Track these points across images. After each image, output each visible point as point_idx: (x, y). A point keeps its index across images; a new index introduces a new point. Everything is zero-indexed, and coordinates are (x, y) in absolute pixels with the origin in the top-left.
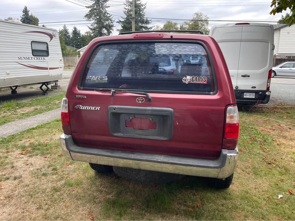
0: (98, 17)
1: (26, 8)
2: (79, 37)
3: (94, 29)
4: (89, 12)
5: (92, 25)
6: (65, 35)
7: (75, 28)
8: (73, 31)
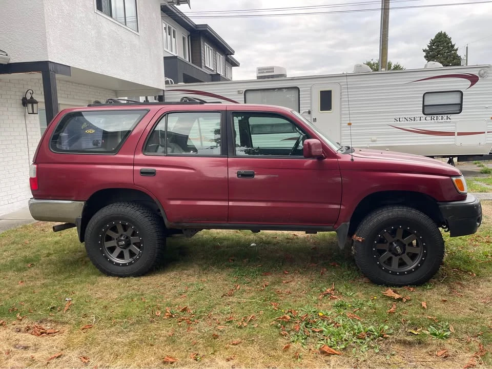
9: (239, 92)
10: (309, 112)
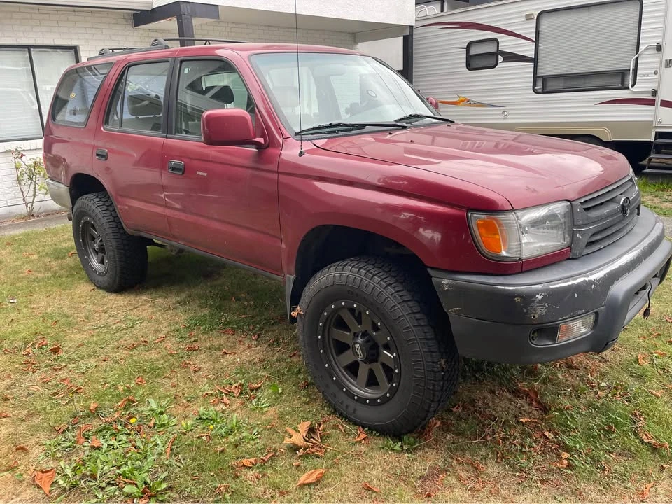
9: (528, 17)
10: (659, 48)
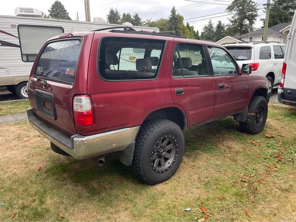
0: (241, 8)
1: (174, 9)
2: (222, 31)
3: (235, 21)
4: (232, 4)
5: (233, 17)
6: (210, 30)
7: (220, 22)
8: (218, 25)
9: (12, 26)
